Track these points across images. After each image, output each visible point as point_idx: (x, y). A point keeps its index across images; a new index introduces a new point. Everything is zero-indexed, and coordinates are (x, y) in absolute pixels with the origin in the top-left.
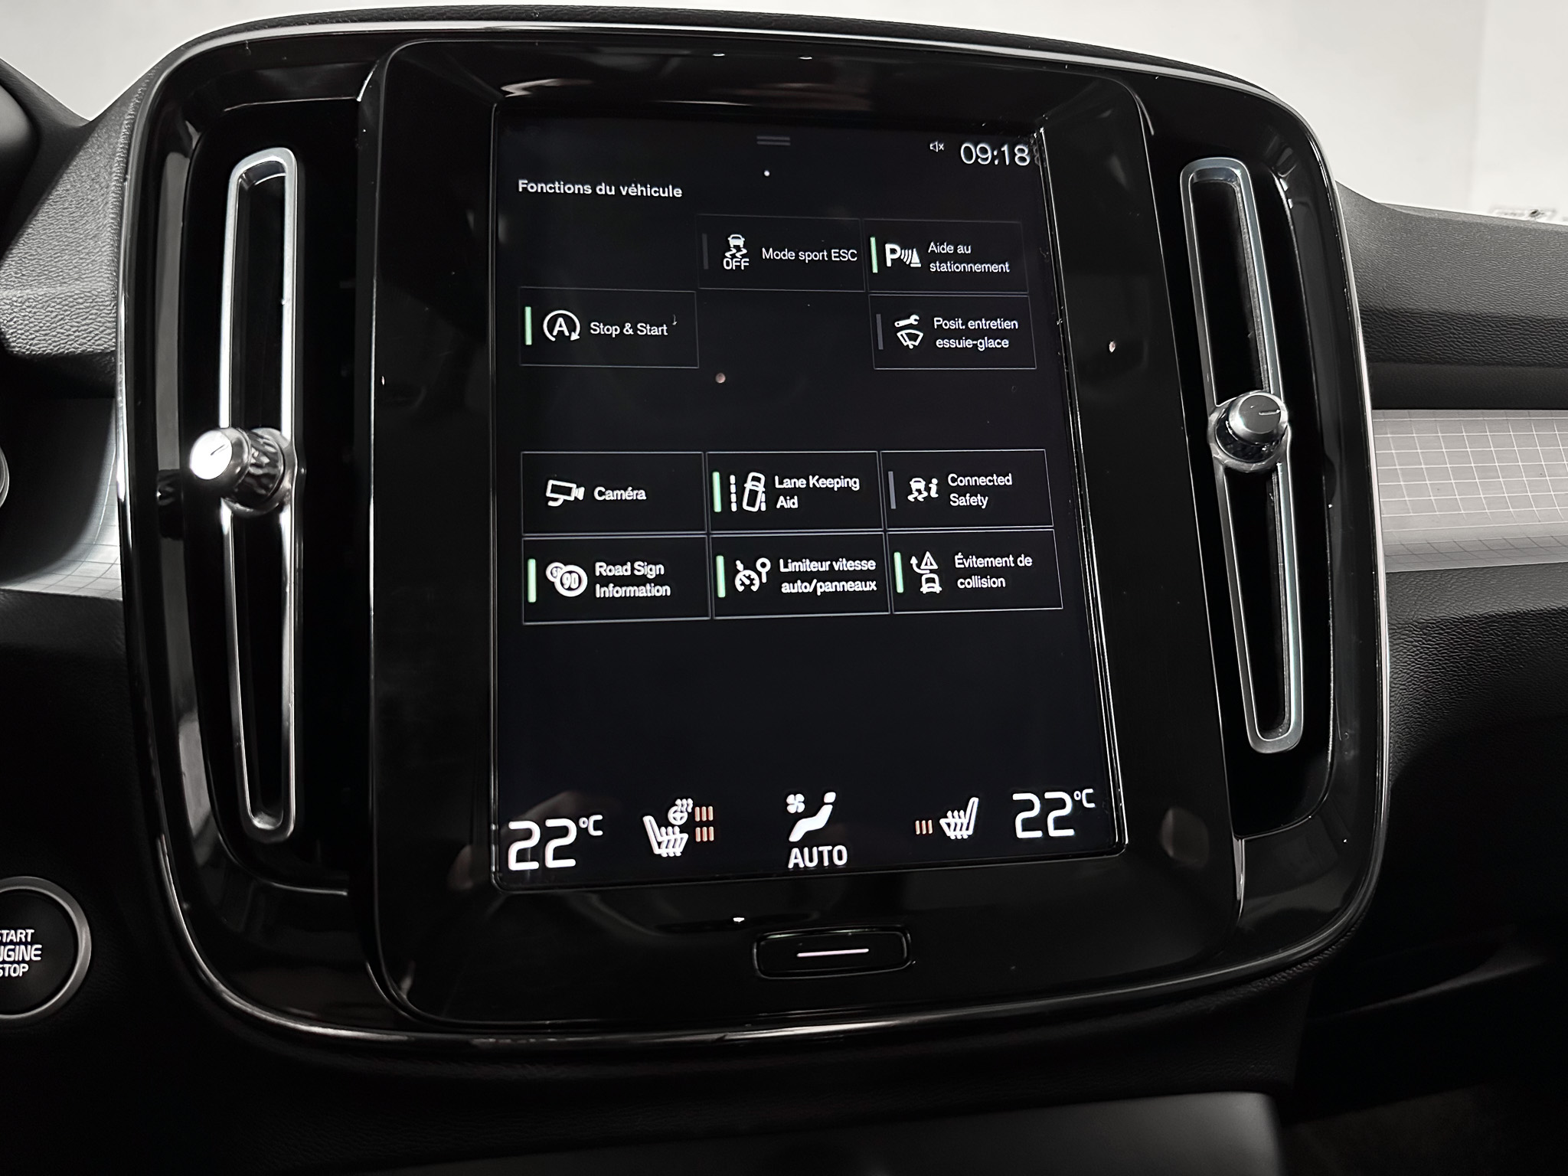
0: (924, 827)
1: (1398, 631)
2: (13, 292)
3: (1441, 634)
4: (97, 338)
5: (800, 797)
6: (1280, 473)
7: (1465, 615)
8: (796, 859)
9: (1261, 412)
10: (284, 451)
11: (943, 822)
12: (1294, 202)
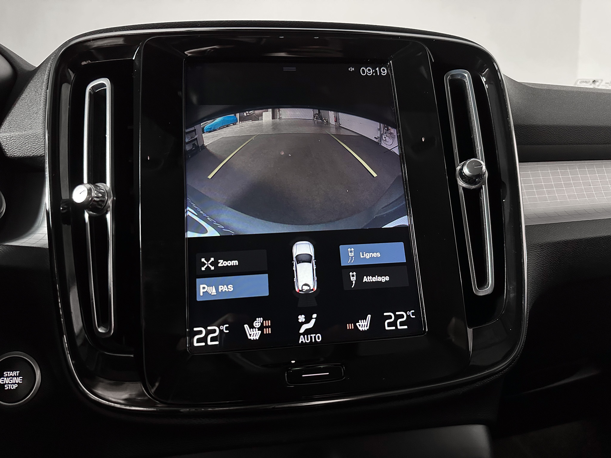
0: (350, 326)
1: (531, 248)
2: (7, 134)
3: (548, 248)
4: (38, 151)
5: (303, 316)
6: (484, 189)
7: (558, 241)
8: (302, 339)
9: (475, 167)
10: (107, 191)
11: (357, 324)
12: (488, 86)
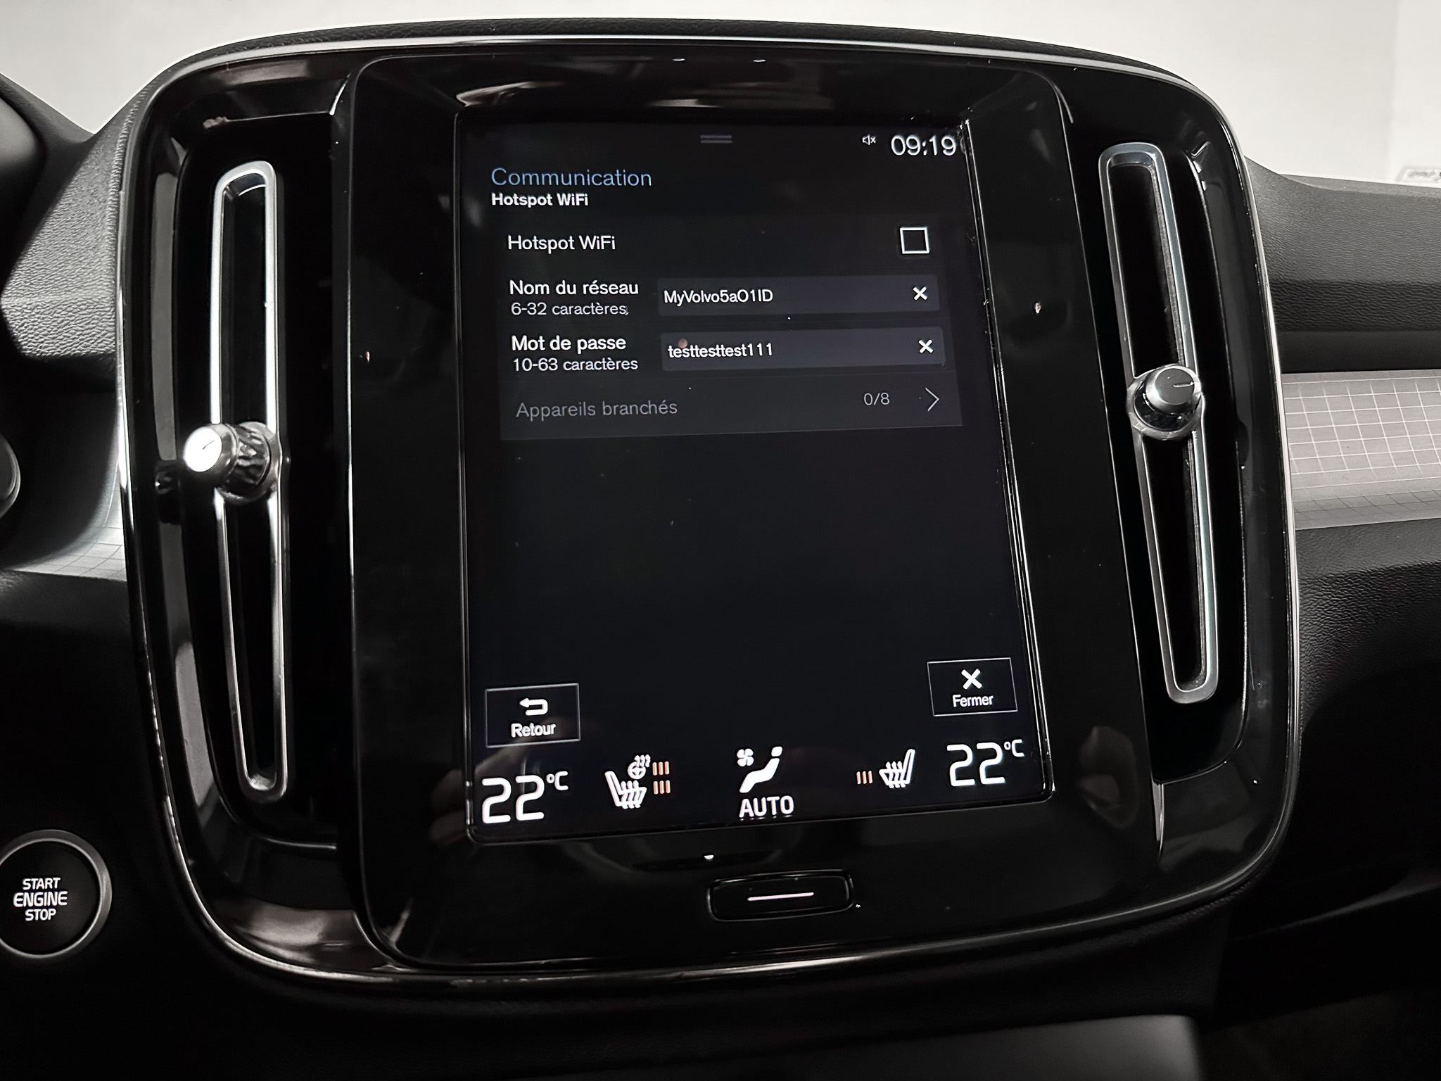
0: (865, 778)
1: (1309, 585)
2: (23, 300)
3: (1349, 587)
4: (99, 341)
5: (749, 752)
6: (1195, 440)
7: (1372, 568)
8: (746, 808)
9: (1176, 385)
10: (270, 443)
11: (882, 772)
12: (1207, 184)
